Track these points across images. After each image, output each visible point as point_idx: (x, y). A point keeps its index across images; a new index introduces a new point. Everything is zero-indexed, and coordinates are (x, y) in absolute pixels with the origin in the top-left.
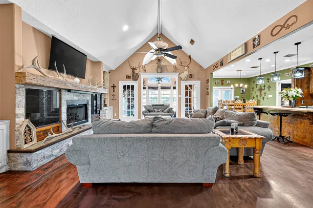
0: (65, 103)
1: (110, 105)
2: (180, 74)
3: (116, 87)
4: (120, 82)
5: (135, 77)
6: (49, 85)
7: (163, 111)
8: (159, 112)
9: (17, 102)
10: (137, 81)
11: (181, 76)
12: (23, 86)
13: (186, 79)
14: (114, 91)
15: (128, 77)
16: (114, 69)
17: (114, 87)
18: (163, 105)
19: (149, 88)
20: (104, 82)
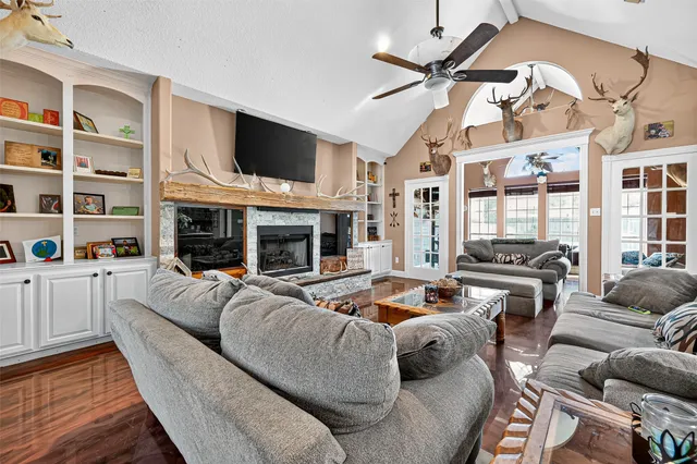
0: (255, 231)
1: (387, 238)
2: (595, 132)
3: (398, 194)
4: (406, 182)
5: (442, 165)
6: (208, 200)
7: (524, 262)
8: (511, 262)
9: (161, 228)
10: (447, 177)
11: (599, 139)
12: (172, 203)
13: (623, 146)
14: (394, 206)
15: (425, 168)
16: (394, 153)
17: (394, 195)
18: (530, 243)
19: (508, 192)
20: (358, 184)
